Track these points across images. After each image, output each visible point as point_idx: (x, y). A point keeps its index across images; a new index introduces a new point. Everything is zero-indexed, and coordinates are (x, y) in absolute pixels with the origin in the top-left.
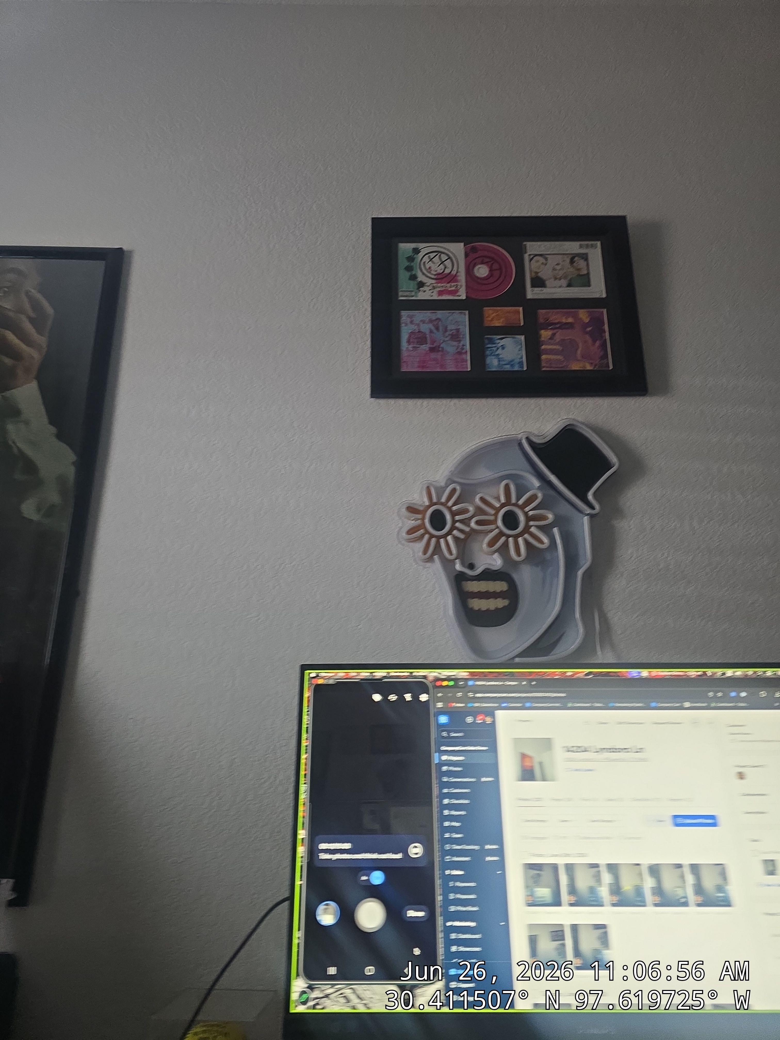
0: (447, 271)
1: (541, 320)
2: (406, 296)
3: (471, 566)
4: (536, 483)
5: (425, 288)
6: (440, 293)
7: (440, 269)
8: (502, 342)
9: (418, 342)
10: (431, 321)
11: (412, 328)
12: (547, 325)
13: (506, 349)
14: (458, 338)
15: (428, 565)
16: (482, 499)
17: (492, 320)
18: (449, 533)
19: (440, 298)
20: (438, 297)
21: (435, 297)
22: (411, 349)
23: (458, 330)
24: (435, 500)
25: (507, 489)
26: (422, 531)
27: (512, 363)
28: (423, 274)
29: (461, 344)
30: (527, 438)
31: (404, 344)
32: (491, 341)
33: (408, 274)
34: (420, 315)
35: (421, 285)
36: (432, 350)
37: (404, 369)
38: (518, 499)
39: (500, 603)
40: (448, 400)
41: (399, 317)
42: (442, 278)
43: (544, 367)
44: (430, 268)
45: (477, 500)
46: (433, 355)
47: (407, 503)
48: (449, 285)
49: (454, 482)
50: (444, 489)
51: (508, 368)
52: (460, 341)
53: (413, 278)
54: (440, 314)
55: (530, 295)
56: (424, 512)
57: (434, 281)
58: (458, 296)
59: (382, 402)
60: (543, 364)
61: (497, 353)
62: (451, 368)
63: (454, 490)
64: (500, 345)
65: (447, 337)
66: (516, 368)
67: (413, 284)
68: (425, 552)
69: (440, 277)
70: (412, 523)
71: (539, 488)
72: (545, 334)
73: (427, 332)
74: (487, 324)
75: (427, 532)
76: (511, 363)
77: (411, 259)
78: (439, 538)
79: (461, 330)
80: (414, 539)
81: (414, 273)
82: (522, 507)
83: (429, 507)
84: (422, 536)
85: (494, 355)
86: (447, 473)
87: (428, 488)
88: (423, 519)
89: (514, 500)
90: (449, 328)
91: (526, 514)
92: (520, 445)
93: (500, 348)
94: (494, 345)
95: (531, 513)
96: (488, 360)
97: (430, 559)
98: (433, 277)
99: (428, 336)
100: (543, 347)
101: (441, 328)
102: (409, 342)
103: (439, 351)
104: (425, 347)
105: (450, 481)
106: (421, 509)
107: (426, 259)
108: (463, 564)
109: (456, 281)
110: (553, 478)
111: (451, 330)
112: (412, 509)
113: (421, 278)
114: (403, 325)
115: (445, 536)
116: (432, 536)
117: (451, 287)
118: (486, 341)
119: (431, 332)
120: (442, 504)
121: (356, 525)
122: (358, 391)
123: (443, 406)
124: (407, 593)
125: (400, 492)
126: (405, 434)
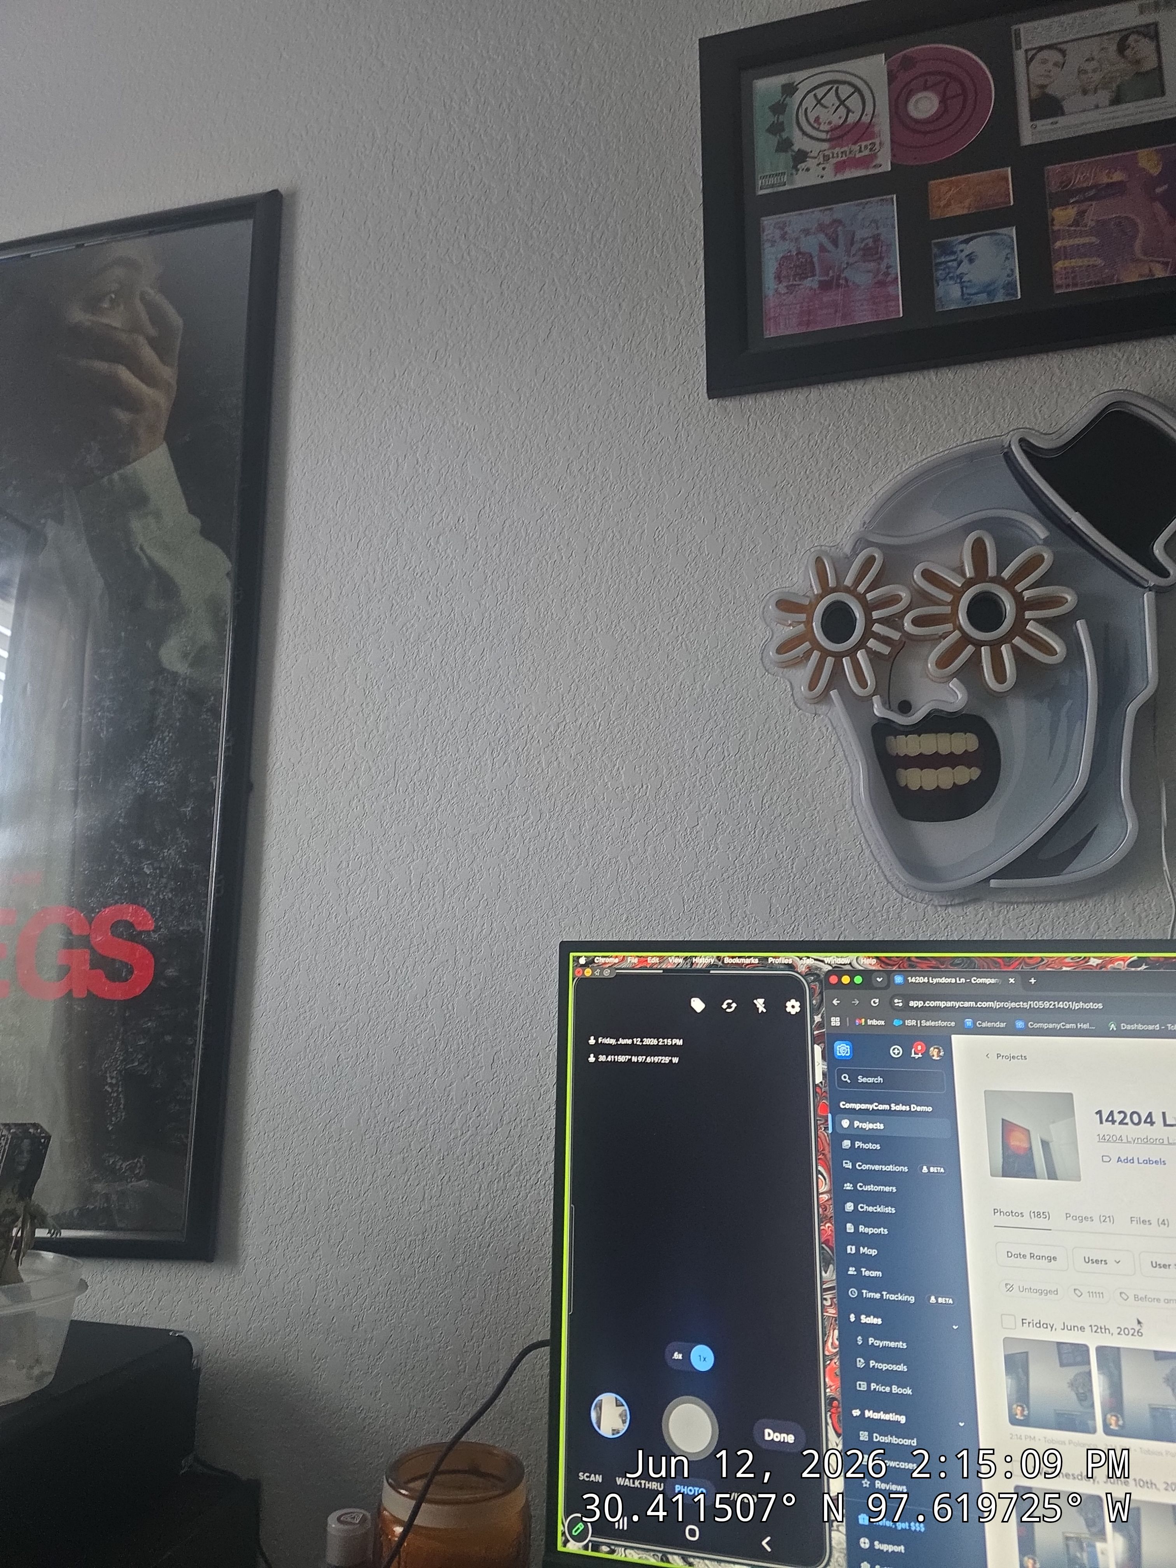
0: (852, 118)
1: (1053, 186)
2: (773, 186)
3: (905, 707)
4: (1041, 532)
5: (810, 163)
6: (840, 167)
7: (837, 120)
8: (968, 249)
9: (795, 276)
10: (821, 228)
11: (784, 247)
12: (1062, 200)
13: (977, 262)
14: (877, 253)
17: (948, 205)
19: (839, 177)
20: (835, 175)
21: (830, 176)
22: (785, 291)
23: (876, 238)
24: (832, 583)
25: (979, 548)
26: (807, 645)
27: (992, 288)
28: (804, 133)
29: (883, 266)
30: (1022, 441)
31: (770, 284)
32: (947, 250)
33: (774, 140)
34: (797, 220)
35: (801, 156)
36: (825, 286)
37: (771, 333)
38: (1001, 567)
39: (964, 775)
40: (859, 384)
41: (758, 230)
42: (841, 137)
43: (1060, 287)
44: (817, 119)
46: (827, 298)
47: (776, 593)
48: (856, 147)
49: (871, 544)
50: (849, 560)
51: (982, 299)
52: (881, 258)
53: (785, 145)
54: (840, 210)
55: (1028, 137)
56: (809, 610)
57: (826, 145)
58: (875, 166)
59: (731, 404)
60: (1057, 281)
61: (958, 272)
62: (863, 315)
63: (871, 560)
64: (967, 252)
65: (854, 255)
66: (1000, 298)
67: (784, 159)
68: (812, 686)
69: (838, 133)
70: (786, 632)
71: (1046, 542)
72: (1062, 216)
73: (815, 253)
74: (936, 214)
75: (816, 645)
76: (988, 289)
77: (779, 108)
78: (839, 656)
79: (882, 238)
80: (791, 663)
81: (785, 135)
82: (1009, 585)
83: (821, 596)
84: (807, 655)
85: (951, 278)
87: (819, 561)
88: (809, 622)
89: (992, 571)
90: (858, 237)
91: (1017, 597)
92: (1009, 457)
93: (966, 261)
94: (953, 258)
95: (1027, 594)
96: (939, 291)
97: (824, 698)
98: (823, 136)
99: (815, 260)
100: (1058, 244)
101: (841, 241)
102: (779, 278)
103: (838, 286)
104: (811, 283)
105: (862, 542)
106: (806, 602)
107: (810, 101)
108: (887, 704)
109: (872, 136)
110: (1077, 519)
111: (863, 240)
112: (786, 605)
113: (800, 142)
114: (767, 245)
115: (852, 653)
116: (825, 653)
117: (860, 150)
118: (935, 250)
119: (822, 249)
120: (847, 590)
121: (686, 645)
122: (686, 388)
123: (850, 396)
124: (784, 765)
125: (768, 574)
126: (775, 460)
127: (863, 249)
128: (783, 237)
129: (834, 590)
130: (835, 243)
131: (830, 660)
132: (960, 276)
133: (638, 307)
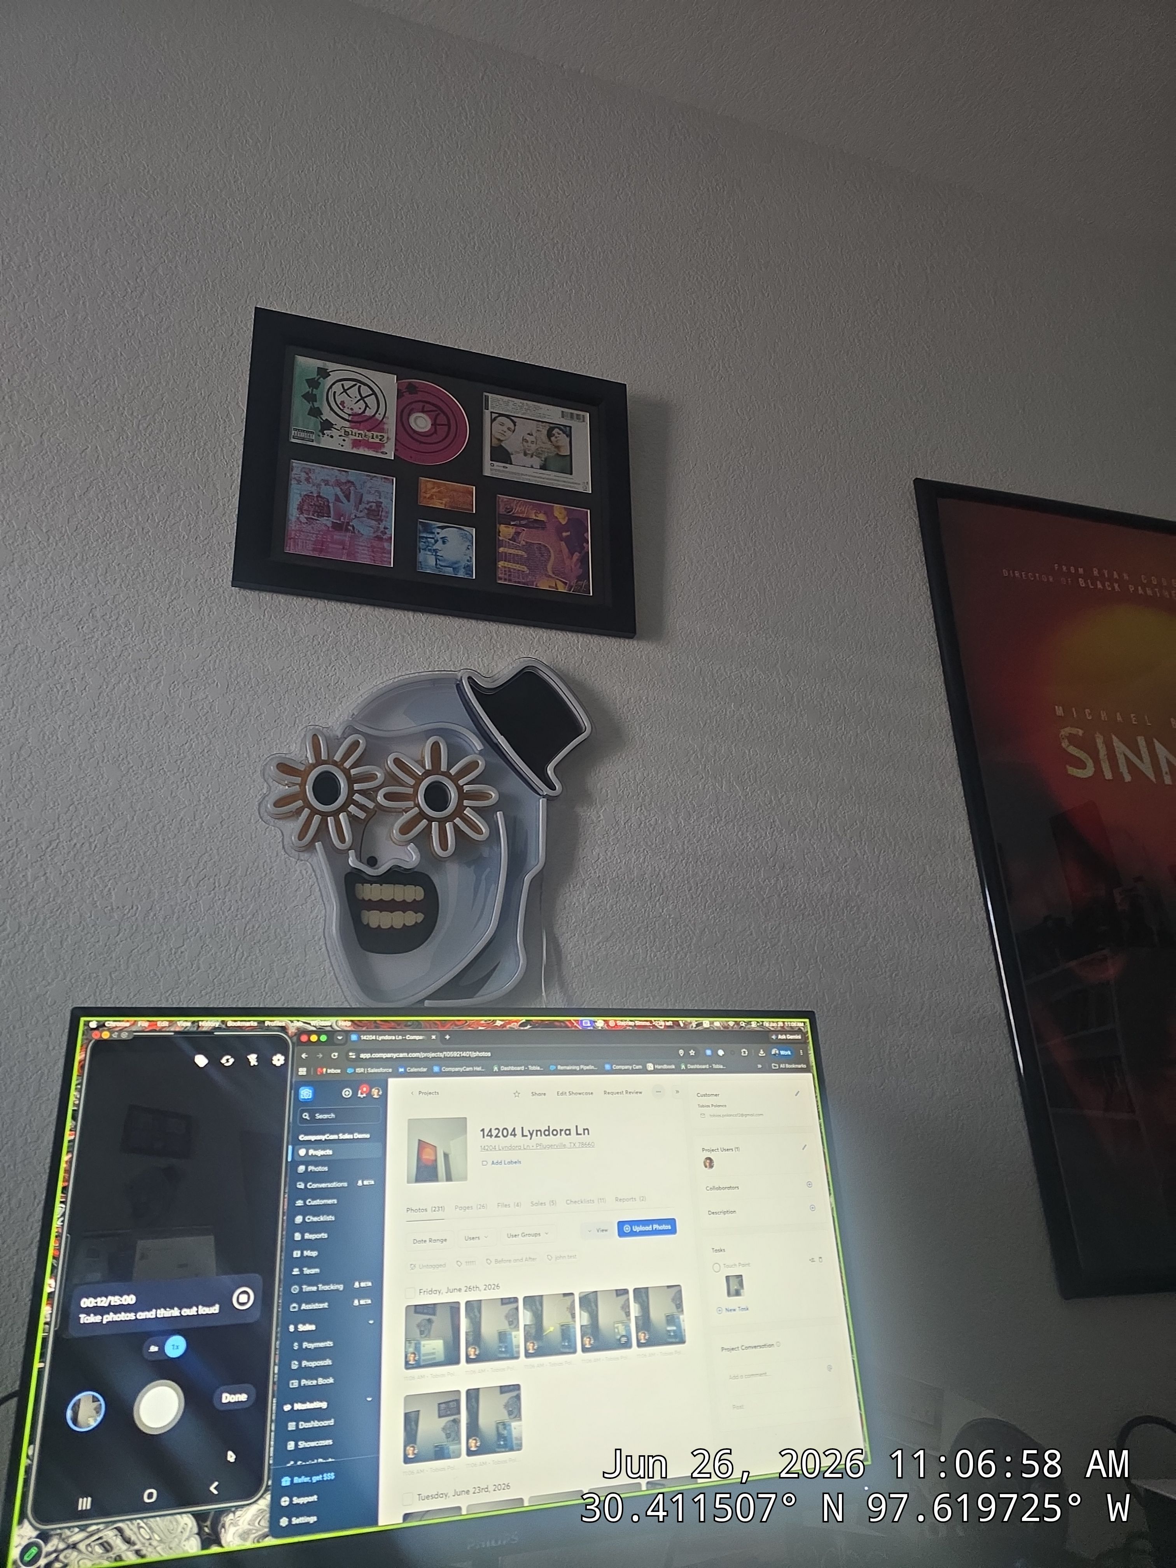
0: (368, 413)
1: (502, 510)
2: (303, 439)
3: (372, 862)
4: (478, 746)
5: (334, 432)
6: (356, 444)
7: (359, 407)
8: (443, 533)
9: (314, 512)
10: (338, 483)
11: (306, 488)
12: (508, 519)
13: (448, 544)
14: (378, 515)
15: (305, 856)
16: (397, 762)
17: (431, 498)
18: (343, 808)
19: (355, 451)
20: (352, 448)
21: (348, 448)
22: (305, 521)
23: (379, 504)
24: (324, 756)
25: (435, 749)
26: (300, 803)
27: (456, 566)
28: (332, 409)
29: (382, 526)
30: (469, 678)
31: (293, 511)
32: (428, 529)
33: (308, 406)
34: (322, 472)
35: (327, 425)
36: (337, 527)
37: (290, 549)
38: (450, 766)
39: (411, 918)
40: (357, 607)
41: (288, 469)
42: (360, 422)
43: (500, 579)
44: (342, 403)
45: (390, 762)
46: (337, 536)
47: (280, 757)
48: (370, 434)
49: (357, 732)
50: (339, 741)
51: (449, 572)
52: (382, 521)
53: (316, 412)
54: (353, 475)
55: (487, 472)
56: (304, 775)
57: (347, 424)
58: (382, 453)
59: (251, 595)
60: (500, 574)
61: (434, 547)
62: (364, 558)
63: (356, 744)
64: (441, 536)
65: (361, 511)
66: (461, 574)
67: (313, 423)
68: (301, 836)
69: (356, 419)
70: (282, 790)
71: (481, 753)
72: (506, 531)
73: (332, 499)
74: (423, 502)
75: (308, 805)
76: (454, 566)
77: (314, 383)
78: (324, 815)
79: (383, 505)
80: (285, 815)
81: (316, 405)
82: (455, 779)
83: (314, 766)
84: (299, 812)
85: (430, 550)
86: (346, 717)
87: (315, 736)
88: (303, 785)
89: (444, 768)
90: (365, 499)
91: (460, 789)
92: (459, 687)
93: (440, 541)
94: (431, 536)
95: (466, 788)
96: (421, 556)
97: (310, 847)
98: (346, 417)
99: (331, 505)
100: (501, 550)
101: (352, 497)
102: (300, 509)
103: (347, 530)
104: (326, 521)
105: (350, 729)
106: (302, 768)
107: (338, 388)
108: (359, 858)
109: (382, 430)
110: (502, 741)
111: (368, 502)
112: (285, 768)
113: (327, 414)
114: (293, 482)
115: (335, 814)
116: (314, 811)
117: (373, 437)
118: (420, 527)
119: (337, 499)
120: (335, 763)
121: (190, 786)
122: (212, 572)
123: (348, 614)
124: (267, 899)
125: (269, 739)
126: (284, 649)
127: (368, 509)
128: (308, 480)
129: (325, 762)
130: (348, 497)
131: (317, 819)
132: (436, 551)
133: (176, 494)
